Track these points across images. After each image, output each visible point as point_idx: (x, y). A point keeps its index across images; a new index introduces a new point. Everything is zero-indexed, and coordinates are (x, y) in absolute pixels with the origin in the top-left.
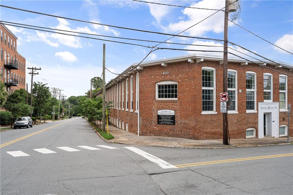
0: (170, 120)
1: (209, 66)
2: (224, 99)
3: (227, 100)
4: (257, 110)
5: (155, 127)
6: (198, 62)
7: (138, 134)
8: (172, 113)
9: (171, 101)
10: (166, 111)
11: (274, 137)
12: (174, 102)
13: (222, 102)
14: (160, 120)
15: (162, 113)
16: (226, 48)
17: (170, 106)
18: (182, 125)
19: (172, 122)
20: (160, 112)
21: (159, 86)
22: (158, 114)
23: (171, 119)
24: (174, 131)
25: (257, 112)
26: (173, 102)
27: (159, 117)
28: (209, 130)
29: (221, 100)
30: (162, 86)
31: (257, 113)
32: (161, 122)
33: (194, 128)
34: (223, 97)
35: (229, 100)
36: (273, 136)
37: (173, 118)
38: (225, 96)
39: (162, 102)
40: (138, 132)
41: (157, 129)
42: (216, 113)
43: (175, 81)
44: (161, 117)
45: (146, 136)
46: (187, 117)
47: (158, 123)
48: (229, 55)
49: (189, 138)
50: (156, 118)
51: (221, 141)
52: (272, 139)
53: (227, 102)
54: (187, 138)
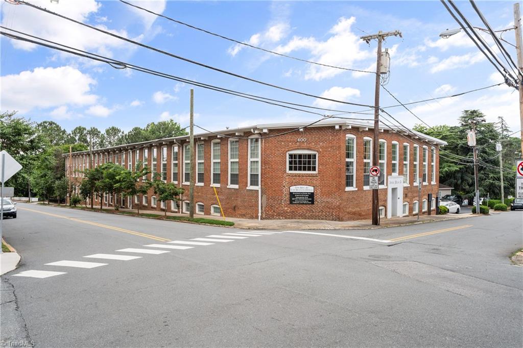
0: (307, 198)
1: (352, 134)
2: (374, 173)
3: (379, 175)
4: (387, 185)
5: (286, 208)
6: (343, 128)
7: (260, 218)
8: (310, 189)
9: (309, 175)
10: (302, 188)
11: (399, 217)
12: (313, 176)
13: (371, 176)
14: (293, 199)
15: (297, 190)
16: (377, 116)
17: (308, 181)
18: (323, 204)
19: (309, 201)
20: (294, 189)
21: (291, 156)
22: (291, 191)
23: (309, 198)
24: (313, 212)
25: (386, 187)
26: (311, 176)
27: (292, 195)
28: (350, 209)
29: (371, 175)
30: (295, 155)
31: (387, 189)
32: (294, 201)
33: (339, 207)
34: (373, 171)
35: (381, 174)
36: (398, 215)
37: (311, 195)
38: (376, 171)
39: (296, 176)
40: (260, 214)
41: (288, 211)
42: (356, 189)
43: (314, 151)
44: (294, 195)
45: (273, 220)
46: (329, 194)
47: (291, 203)
48: (380, 123)
49: (333, 220)
50: (288, 196)
51: (370, 222)
52: (397, 218)
53: (379, 177)
54: (329, 220)
